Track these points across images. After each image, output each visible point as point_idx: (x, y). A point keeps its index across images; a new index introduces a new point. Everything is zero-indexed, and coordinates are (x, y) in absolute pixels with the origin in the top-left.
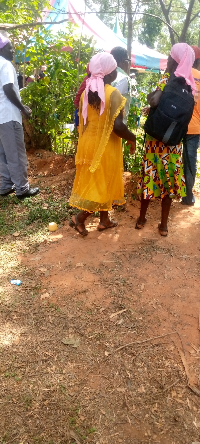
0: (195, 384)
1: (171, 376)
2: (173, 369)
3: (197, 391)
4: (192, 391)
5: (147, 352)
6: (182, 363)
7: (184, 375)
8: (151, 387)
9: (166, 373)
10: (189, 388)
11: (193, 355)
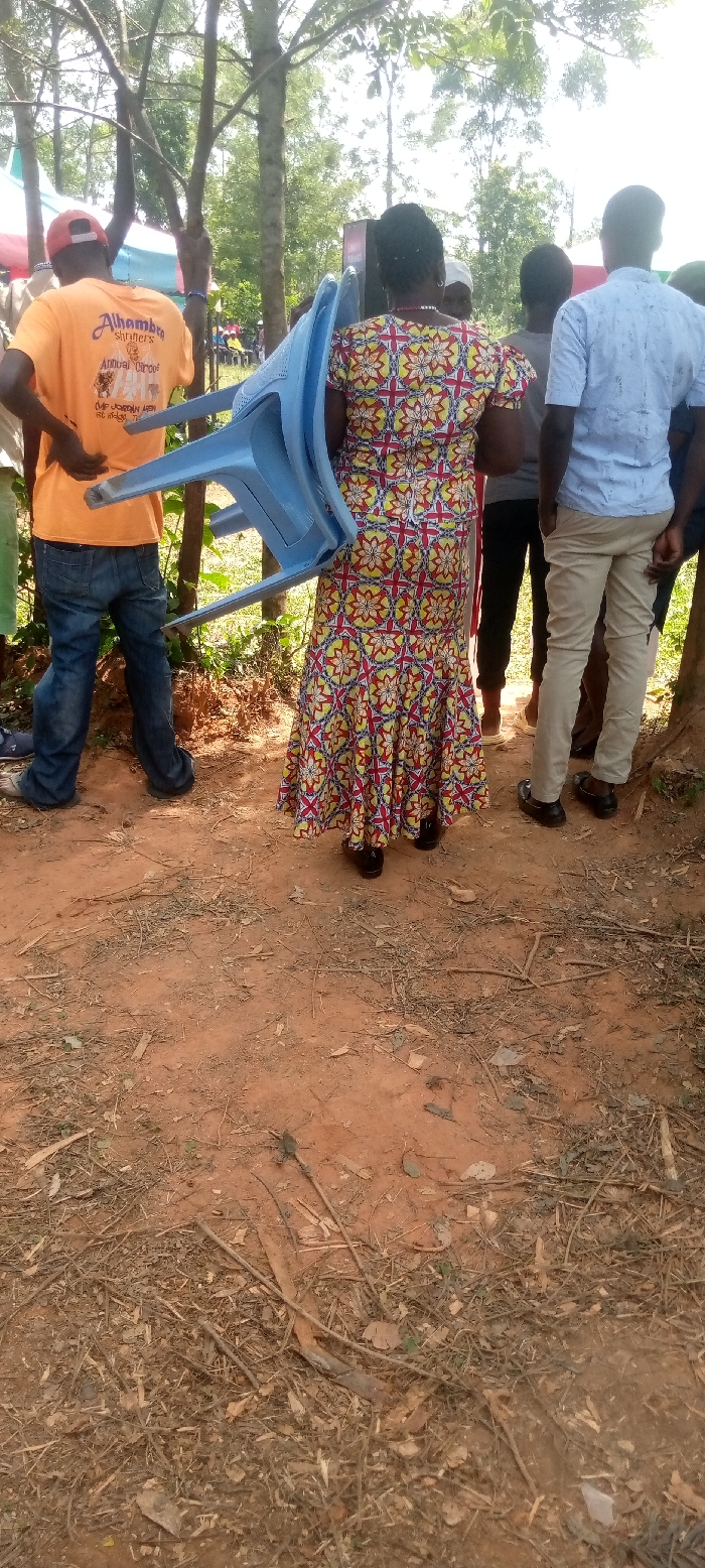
0: (319, 1339)
1: (237, 1331)
2: (245, 1306)
3: (323, 1361)
4: (308, 1365)
5: (154, 1265)
6: (274, 1277)
7: (282, 1319)
8: (167, 1382)
9: (220, 1325)
10: (299, 1357)
11: (311, 1242)
